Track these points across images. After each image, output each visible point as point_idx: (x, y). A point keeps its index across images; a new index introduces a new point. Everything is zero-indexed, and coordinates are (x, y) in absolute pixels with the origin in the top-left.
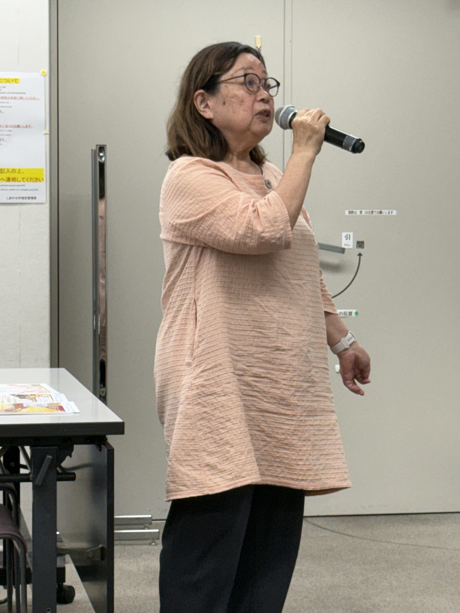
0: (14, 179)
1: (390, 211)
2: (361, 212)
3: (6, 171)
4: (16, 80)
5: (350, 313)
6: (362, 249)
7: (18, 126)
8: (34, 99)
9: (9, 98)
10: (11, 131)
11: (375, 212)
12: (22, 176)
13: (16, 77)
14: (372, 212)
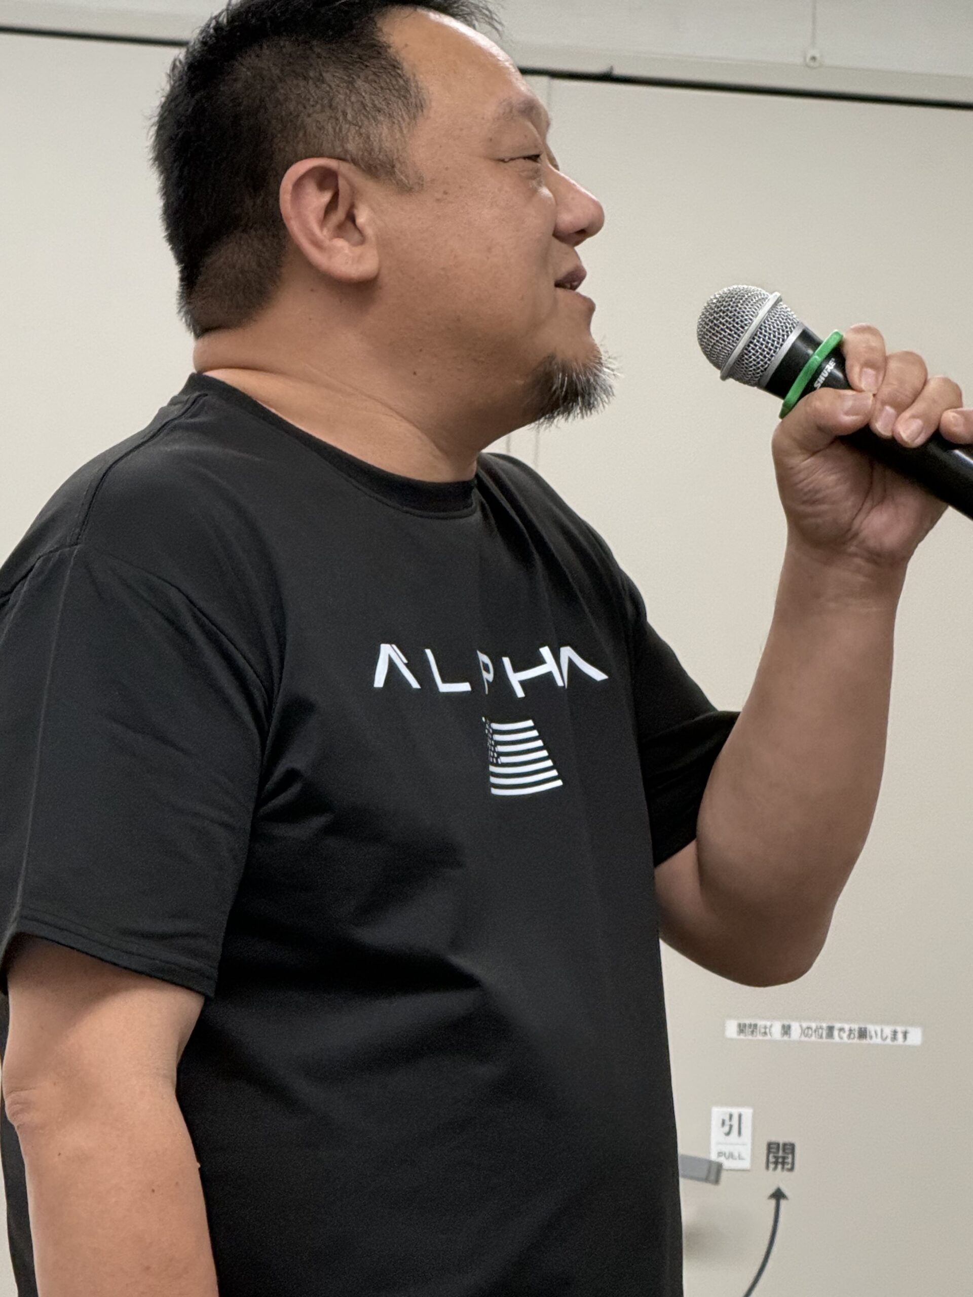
1: (900, 1029)
2: (786, 1030)
6: (786, 1173)
11: (841, 1030)
14: (831, 1029)
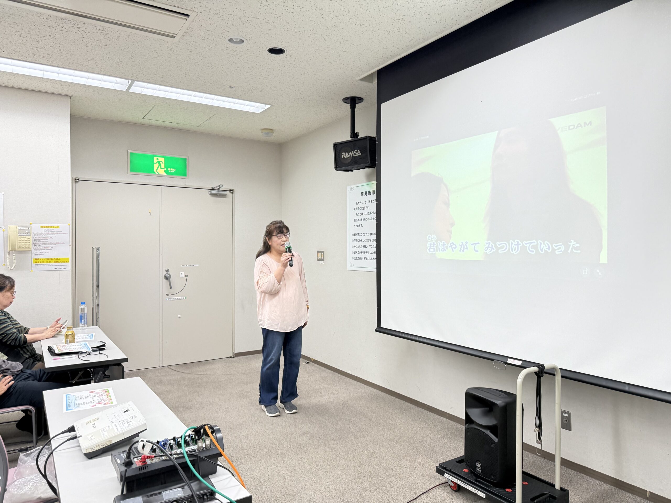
0: (57, 262)
1: (196, 265)
3: (54, 259)
4: (58, 227)
5: (183, 298)
6: (187, 277)
7: (59, 243)
8: (65, 233)
9: (55, 233)
10: (56, 245)
11: (192, 265)
12: (60, 260)
13: (58, 226)
14: (190, 265)
